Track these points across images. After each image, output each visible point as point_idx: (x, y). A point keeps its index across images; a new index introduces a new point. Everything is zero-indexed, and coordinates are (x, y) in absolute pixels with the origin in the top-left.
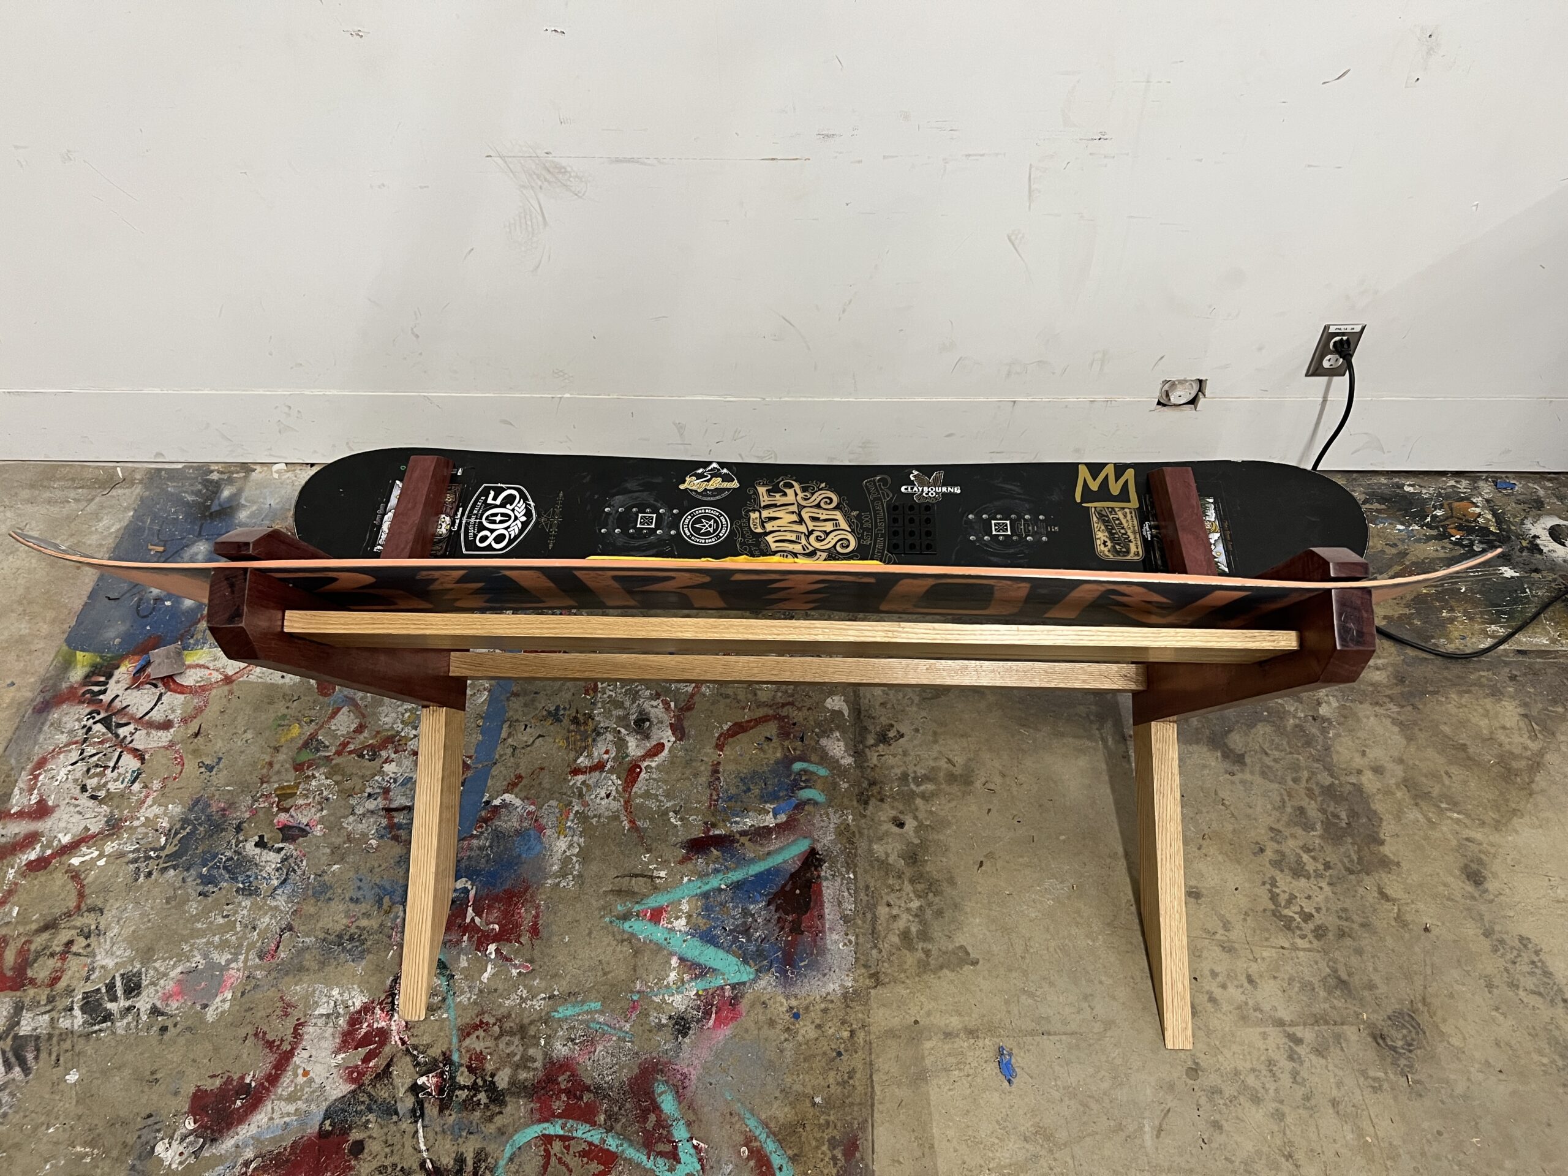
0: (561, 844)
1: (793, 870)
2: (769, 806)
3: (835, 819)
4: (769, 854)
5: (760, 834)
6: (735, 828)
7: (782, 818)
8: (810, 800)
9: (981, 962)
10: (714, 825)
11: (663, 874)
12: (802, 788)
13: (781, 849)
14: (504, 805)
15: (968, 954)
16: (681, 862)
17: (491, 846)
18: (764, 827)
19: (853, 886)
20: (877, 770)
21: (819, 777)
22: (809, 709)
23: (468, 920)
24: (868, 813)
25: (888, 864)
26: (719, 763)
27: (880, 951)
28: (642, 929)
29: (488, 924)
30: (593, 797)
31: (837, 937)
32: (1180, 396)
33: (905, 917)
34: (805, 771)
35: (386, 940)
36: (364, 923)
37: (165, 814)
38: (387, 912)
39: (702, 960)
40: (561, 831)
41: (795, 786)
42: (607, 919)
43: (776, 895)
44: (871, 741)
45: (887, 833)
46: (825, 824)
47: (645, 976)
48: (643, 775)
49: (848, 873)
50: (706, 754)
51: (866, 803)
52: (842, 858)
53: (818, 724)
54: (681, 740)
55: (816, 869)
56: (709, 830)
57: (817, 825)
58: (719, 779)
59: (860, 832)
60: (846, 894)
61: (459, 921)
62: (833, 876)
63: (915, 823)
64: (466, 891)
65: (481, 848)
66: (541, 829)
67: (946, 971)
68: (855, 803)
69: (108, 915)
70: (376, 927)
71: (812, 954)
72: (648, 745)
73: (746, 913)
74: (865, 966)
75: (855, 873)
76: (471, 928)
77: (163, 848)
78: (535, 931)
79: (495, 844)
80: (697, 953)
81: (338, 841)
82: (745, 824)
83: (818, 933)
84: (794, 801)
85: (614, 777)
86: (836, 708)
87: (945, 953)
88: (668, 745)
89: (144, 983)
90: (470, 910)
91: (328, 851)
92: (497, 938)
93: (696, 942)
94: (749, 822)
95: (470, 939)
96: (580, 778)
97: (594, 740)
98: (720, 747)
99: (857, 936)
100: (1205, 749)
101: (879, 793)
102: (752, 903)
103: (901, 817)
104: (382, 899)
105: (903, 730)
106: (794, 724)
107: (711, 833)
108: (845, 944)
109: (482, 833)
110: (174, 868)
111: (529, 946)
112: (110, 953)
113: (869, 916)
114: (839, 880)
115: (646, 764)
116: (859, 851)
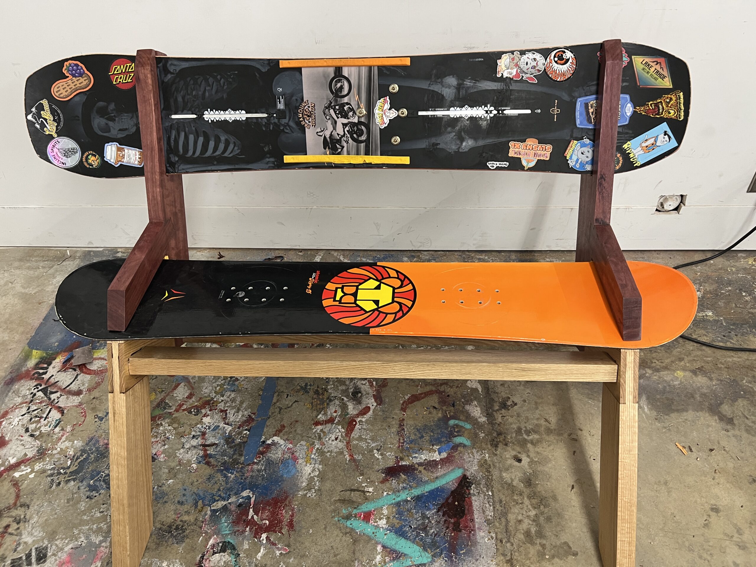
0: (308, 469)
1: (453, 489)
2: (436, 447)
3: (478, 456)
4: (437, 478)
5: (431, 465)
6: (415, 461)
7: (444, 455)
8: (461, 444)
9: (579, 554)
10: (402, 459)
11: (371, 490)
12: (456, 436)
13: (445, 475)
14: (274, 444)
15: (570, 548)
16: (382, 482)
17: (265, 470)
18: (433, 461)
19: (491, 500)
20: (502, 425)
21: (466, 429)
22: (457, 387)
23: (250, 517)
24: (498, 452)
25: (513, 486)
26: (403, 420)
27: (512, 545)
28: (358, 525)
29: (262, 520)
30: (327, 439)
31: (483, 534)
32: (671, 205)
33: (526, 521)
34: (457, 425)
35: (198, 529)
36: (186, 518)
37: (72, 446)
38: (200, 511)
39: (397, 548)
40: (308, 460)
41: (451, 435)
42: (336, 519)
43: (443, 505)
44: (497, 408)
45: (511, 466)
46: (472, 459)
47: (360, 558)
48: (357, 426)
49: (488, 492)
50: (396, 414)
51: (496, 446)
52: (483, 482)
53: (464, 397)
54: (380, 405)
55: (467, 489)
56: (399, 462)
57: (467, 460)
58: (403, 429)
59: (493, 465)
60: (487, 505)
61: (244, 517)
62: (479, 493)
63: (528, 460)
64: (249, 498)
65: (259, 471)
66: (295, 459)
67: (556, 560)
68: (489, 446)
69: (32, 509)
70: (192, 520)
71: (468, 545)
72: (361, 408)
73: (424, 517)
74: (504, 555)
75: (492, 491)
76: (251, 523)
77: (69, 468)
78: (291, 525)
79: (267, 468)
80: (393, 543)
81: (173, 464)
82: (421, 458)
83: (471, 530)
84: (451, 444)
85: (340, 427)
86: (474, 387)
87: (555, 547)
88: (372, 408)
89: (49, 554)
90: (251, 510)
91: (167, 471)
92: (267, 529)
93: (393, 535)
94: (423, 457)
95: (251, 530)
96: (320, 427)
97: (328, 404)
98: (404, 409)
99: (496, 534)
100: (707, 415)
101: (504, 440)
102: (427, 510)
103: (519, 455)
104: (197, 502)
105: (516, 401)
106: (448, 396)
107: (400, 464)
108: (489, 539)
109: (260, 461)
110: (74, 480)
111: (287, 535)
112: (31, 534)
113: (503, 520)
114: (482, 496)
115: (359, 419)
116: (494, 477)
